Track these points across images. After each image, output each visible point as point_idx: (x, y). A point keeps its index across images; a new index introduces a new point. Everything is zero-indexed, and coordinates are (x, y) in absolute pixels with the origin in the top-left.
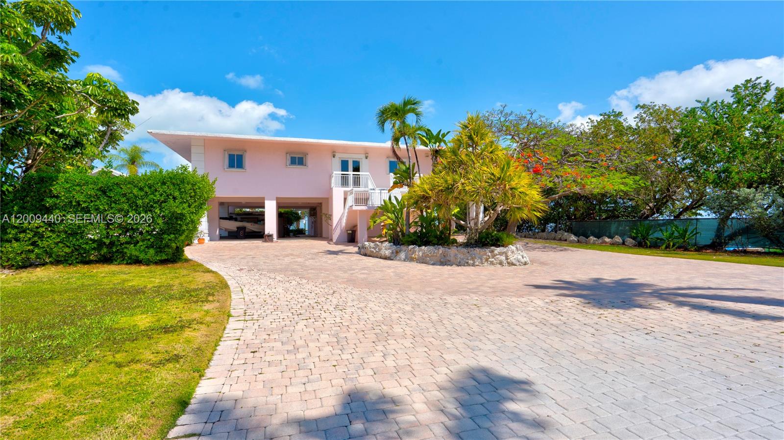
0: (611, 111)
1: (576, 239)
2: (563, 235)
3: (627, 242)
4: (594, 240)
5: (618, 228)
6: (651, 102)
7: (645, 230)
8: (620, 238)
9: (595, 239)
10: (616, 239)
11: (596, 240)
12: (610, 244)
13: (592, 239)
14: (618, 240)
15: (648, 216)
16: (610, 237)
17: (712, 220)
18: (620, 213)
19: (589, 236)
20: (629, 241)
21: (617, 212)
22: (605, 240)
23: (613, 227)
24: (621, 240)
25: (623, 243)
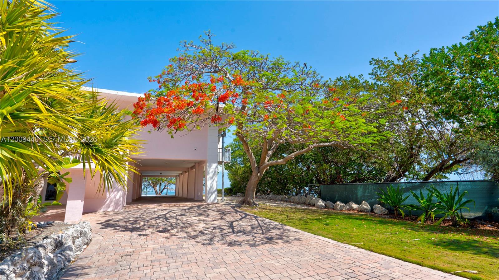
0: (348, 76)
1: (323, 204)
2: (311, 200)
3: (376, 209)
4: (341, 206)
5: (364, 192)
6: (385, 58)
7: (395, 195)
8: (367, 204)
9: (342, 204)
10: (363, 206)
11: (343, 206)
12: (358, 210)
13: (338, 204)
14: (366, 207)
15: (394, 179)
16: (358, 202)
17: (479, 183)
18: (365, 176)
19: (336, 202)
20: (378, 208)
21: (362, 174)
22: (353, 206)
23: (360, 191)
24: (369, 207)
25: (372, 210)
